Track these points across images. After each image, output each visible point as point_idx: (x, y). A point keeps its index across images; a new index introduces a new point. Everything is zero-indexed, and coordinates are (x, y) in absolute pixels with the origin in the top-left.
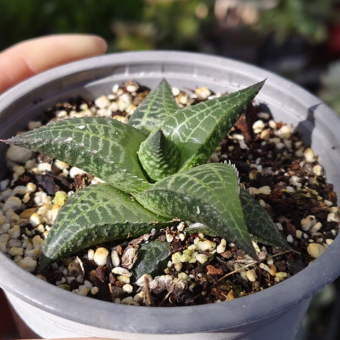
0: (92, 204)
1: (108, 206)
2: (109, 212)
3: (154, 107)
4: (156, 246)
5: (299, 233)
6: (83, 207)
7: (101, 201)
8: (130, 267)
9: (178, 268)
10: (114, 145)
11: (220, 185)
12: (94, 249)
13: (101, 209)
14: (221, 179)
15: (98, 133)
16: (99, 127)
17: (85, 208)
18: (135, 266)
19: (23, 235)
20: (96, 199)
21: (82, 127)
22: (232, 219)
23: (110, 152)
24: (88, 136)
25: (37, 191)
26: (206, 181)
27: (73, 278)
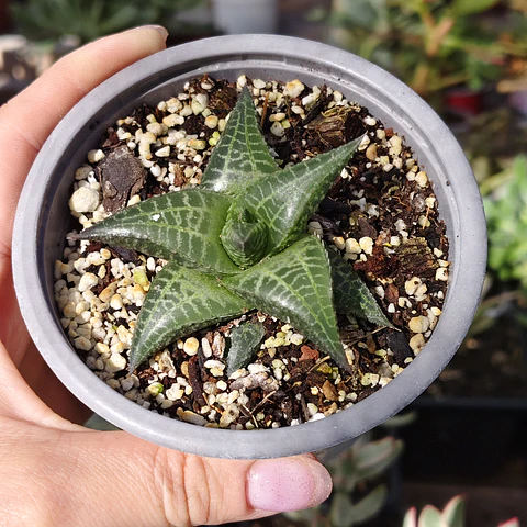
0: (177, 301)
1: (193, 301)
2: (195, 308)
3: (236, 152)
4: (247, 330)
5: (401, 301)
6: (168, 305)
7: (186, 296)
8: (221, 357)
9: (272, 354)
10: (194, 236)
11: (311, 290)
12: (184, 340)
13: (186, 306)
14: (312, 281)
15: (175, 224)
16: (175, 213)
17: (169, 305)
18: (226, 355)
19: (106, 323)
20: (180, 293)
21: (156, 218)
22: (324, 331)
23: (190, 247)
24: (164, 229)
25: (112, 257)
26: (295, 287)
27: (165, 374)
